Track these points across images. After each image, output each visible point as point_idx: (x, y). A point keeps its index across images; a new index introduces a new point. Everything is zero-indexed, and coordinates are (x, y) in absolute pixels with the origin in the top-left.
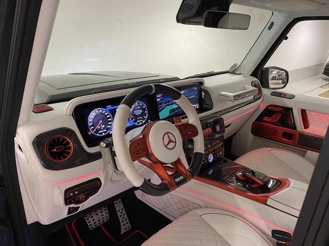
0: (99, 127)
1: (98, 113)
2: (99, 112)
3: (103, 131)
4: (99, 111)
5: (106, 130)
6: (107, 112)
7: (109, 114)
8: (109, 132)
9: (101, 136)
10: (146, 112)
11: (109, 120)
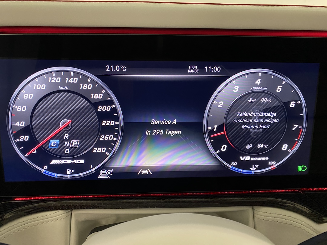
1: (60, 88)
2: (63, 83)
3: (69, 162)
4: (63, 80)
5: (82, 161)
6: (104, 91)
7: (109, 98)
8: (94, 171)
9: (56, 177)
10: (298, 127)
11: (104, 122)
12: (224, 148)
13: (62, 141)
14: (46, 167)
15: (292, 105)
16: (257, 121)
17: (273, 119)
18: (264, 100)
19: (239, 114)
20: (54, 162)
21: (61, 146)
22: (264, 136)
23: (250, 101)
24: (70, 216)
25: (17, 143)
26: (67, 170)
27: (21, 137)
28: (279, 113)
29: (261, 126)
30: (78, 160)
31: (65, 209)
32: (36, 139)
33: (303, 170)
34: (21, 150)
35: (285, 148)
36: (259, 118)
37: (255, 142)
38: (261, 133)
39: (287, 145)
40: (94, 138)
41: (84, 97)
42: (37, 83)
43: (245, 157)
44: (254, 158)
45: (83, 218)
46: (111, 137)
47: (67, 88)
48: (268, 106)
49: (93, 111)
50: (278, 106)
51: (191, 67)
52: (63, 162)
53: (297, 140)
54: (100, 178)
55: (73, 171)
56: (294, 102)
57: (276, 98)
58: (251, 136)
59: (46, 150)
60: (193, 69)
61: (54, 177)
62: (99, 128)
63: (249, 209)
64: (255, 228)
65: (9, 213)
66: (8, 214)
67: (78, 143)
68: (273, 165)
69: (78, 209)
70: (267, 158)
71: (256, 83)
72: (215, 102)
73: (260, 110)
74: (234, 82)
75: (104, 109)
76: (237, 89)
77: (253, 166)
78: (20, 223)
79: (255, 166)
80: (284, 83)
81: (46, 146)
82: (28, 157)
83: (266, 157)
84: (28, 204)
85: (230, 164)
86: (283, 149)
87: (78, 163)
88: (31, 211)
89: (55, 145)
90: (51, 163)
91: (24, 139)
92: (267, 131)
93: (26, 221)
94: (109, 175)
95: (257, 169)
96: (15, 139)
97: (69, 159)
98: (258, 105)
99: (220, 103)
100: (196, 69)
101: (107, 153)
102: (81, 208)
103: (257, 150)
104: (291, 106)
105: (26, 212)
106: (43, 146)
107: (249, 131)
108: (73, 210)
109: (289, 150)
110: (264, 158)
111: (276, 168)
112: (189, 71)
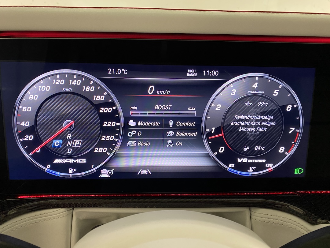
0: (57, 143)
1: (64, 90)
2: (67, 85)
3: (71, 161)
4: (67, 82)
5: (84, 161)
6: (105, 94)
7: (111, 100)
8: (95, 170)
9: (59, 176)
10: (295, 130)
11: (106, 123)
12: (222, 150)
13: (65, 141)
14: (49, 166)
15: (289, 108)
16: (254, 124)
17: (269, 122)
18: (261, 103)
19: (237, 117)
20: (57, 161)
21: (64, 146)
22: (261, 139)
23: (247, 104)
24: (71, 214)
25: (22, 142)
26: (70, 169)
27: (26, 136)
28: (276, 116)
29: (258, 128)
30: (80, 160)
31: (67, 207)
32: (40, 139)
33: (299, 172)
34: (25, 149)
35: (281, 151)
36: (256, 121)
37: (253, 144)
38: (258, 135)
39: (284, 148)
40: (95, 138)
41: (87, 99)
42: (42, 85)
43: (242, 159)
44: (252, 160)
45: (84, 216)
46: (112, 137)
47: (70, 89)
48: (265, 109)
49: (95, 112)
50: (275, 109)
51: (190, 71)
52: (66, 161)
53: (294, 143)
54: (101, 177)
55: (75, 170)
56: (291, 106)
57: (272, 102)
58: (248, 139)
59: (50, 149)
60: (192, 73)
61: (57, 175)
62: (100, 128)
63: (246, 210)
64: (252, 229)
65: (13, 209)
66: (11, 211)
67: (80, 143)
68: (270, 167)
69: (79, 207)
70: (264, 161)
71: (253, 86)
72: (213, 105)
73: (257, 114)
74: (231, 85)
75: (106, 110)
76: (234, 92)
77: (250, 168)
78: (23, 219)
79: (253, 168)
80: (280, 87)
81: (49, 145)
82: (32, 156)
83: (263, 159)
84: (31, 201)
85: (228, 166)
86: (280, 151)
87: (80, 162)
88: (34, 208)
89: (58, 145)
90: (54, 162)
91: (28, 138)
92: (264, 134)
93: (29, 218)
94: (110, 175)
95: (254, 171)
96: (20, 138)
97: (71, 158)
98: (255, 108)
99: (218, 106)
100: (194, 73)
101: (108, 153)
102: (82, 207)
103: (254, 152)
104: (287, 110)
105: (29, 209)
106: (47, 146)
107: (247, 133)
108: (75, 208)
109: (286, 153)
110: (261, 160)
111: (273, 170)
112: (188, 75)
